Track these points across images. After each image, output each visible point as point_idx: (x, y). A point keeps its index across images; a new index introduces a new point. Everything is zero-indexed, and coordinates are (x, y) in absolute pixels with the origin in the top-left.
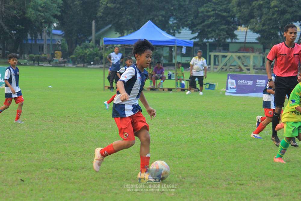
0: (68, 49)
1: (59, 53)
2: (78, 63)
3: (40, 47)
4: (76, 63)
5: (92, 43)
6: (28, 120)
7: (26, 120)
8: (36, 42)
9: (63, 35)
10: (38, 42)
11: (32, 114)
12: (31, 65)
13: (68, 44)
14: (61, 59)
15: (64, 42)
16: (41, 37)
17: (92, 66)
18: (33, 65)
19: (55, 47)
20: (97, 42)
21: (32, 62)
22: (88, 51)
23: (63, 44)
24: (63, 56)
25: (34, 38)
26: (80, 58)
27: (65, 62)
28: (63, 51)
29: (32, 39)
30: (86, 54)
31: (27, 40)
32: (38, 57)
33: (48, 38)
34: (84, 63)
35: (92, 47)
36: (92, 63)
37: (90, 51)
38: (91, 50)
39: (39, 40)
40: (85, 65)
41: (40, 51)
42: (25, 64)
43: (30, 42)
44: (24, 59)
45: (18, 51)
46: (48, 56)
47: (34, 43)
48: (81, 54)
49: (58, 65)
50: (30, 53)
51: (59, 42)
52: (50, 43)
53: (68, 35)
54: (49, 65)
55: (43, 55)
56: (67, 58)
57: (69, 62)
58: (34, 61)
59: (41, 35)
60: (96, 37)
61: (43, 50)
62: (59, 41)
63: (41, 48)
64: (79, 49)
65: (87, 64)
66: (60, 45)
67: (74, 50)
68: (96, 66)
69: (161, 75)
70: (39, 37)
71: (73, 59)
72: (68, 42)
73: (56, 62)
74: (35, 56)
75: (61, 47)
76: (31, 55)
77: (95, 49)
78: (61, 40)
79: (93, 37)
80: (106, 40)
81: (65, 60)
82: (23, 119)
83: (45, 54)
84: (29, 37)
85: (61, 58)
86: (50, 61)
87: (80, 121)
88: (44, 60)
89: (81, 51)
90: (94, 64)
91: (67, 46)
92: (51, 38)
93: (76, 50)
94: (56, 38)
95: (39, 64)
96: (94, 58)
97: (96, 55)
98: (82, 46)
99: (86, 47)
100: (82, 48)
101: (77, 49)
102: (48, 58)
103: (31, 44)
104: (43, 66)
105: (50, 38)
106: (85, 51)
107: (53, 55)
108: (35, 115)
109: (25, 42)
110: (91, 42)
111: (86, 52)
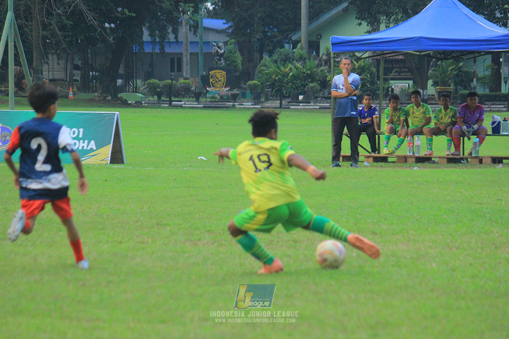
0: (242, 64)
1: (220, 75)
2: (267, 99)
3: (172, 60)
4: (263, 100)
5: (301, 49)
6: (152, 242)
7: (147, 242)
8: (162, 48)
9: (230, 31)
10: (168, 50)
11: (161, 225)
12: (151, 105)
13: (242, 54)
14: (225, 90)
15: (231, 47)
16: (176, 38)
17: (301, 106)
18: (157, 105)
19: (211, 61)
20: (314, 46)
21: (156, 98)
22: (290, 69)
23: (230, 52)
24: (231, 82)
25: (157, 40)
26: (272, 86)
27: (234, 98)
28: (230, 69)
29: (153, 43)
30: (286, 75)
31: (142, 44)
32: (170, 86)
33: (191, 37)
34: (282, 97)
35: (301, 58)
36: (301, 97)
37: (297, 68)
38: (299, 65)
39: (170, 43)
40: (284, 102)
41: (172, 70)
42: (138, 104)
43: (148, 49)
44: (136, 90)
45: (121, 71)
46: (194, 83)
47: (157, 51)
48: (274, 77)
49: (217, 104)
50: (149, 76)
51: (219, 47)
52: (196, 50)
53: (240, 31)
54: (195, 104)
55: (182, 81)
56: (239, 87)
57: (244, 95)
58: (159, 95)
59: (175, 31)
60: (310, 34)
61: (180, 69)
62: (221, 44)
63: (176, 63)
64: (268, 65)
65: (289, 100)
66: (222, 55)
67: (255, 67)
68: (312, 106)
69: (476, 127)
70: (171, 37)
71: (253, 88)
72: (241, 47)
73: (213, 97)
74: (161, 83)
75: (226, 60)
76: (152, 81)
77: (308, 64)
78: (226, 43)
79: (303, 34)
80: (338, 41)
81: (235, 91)
82: (140, 240)
83: (187, 78)
84: (146, 37)
85: (226, 87)
86: (197, 96)
87: (278, 242)
88: (185, 92)
89: (273, 67)
90: (306, 101)
91: (239, 58)
92: (201, 37)
93: (260, 67)
94: (212, 37)
95: (171, 101)
96: (304, 86)
97: (311, 77)
98: (275, 57)
99: (287, 59)
100: (276, 62)
101: (265, 66)
102: (193, 88)
103: (152, 54)
104: (181, 106)
105: (197, 39)
106: (282, 68)
107: (206, 81)
108: (169, 228)
109: (135, 49)
110: (299, 45)
111: (287, 70)
